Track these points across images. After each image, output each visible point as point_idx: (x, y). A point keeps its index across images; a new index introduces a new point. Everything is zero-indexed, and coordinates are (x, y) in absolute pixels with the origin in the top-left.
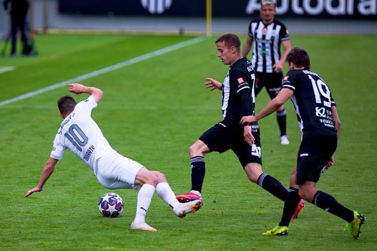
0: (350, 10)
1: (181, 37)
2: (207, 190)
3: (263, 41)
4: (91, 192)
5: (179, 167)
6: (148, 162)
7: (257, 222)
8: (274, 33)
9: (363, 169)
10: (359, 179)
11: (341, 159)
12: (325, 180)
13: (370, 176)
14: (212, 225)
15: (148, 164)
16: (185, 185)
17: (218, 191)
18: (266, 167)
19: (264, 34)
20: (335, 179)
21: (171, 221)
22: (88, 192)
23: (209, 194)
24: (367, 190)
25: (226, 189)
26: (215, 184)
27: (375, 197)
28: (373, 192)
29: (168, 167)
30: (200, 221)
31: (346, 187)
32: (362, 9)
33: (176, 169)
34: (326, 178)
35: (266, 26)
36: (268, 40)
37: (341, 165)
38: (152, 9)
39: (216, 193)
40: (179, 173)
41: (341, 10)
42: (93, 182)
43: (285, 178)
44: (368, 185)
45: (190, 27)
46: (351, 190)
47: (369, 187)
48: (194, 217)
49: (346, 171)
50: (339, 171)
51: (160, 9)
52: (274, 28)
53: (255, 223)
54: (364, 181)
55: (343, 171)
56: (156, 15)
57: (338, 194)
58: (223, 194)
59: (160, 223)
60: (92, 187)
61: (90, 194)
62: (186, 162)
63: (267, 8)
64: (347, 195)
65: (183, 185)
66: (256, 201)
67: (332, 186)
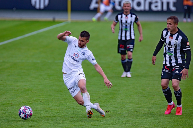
0: (147, 8)
1: (54, 22)
2: (69, 107)
3: (126, 24)
4: (4, 108)
5: (53, 94)
6: (35, 91)
7: (96, 125)
8: (132, 19)
9: (154, 96)
10: (152, 101)
11: (142, 90)
12: (133, 101)
13: (158, 99)
14: (71, 126)
15: (36, 92)
16: (56, 104)
17: (74, 108)
18: (101, 94)
19: (126, 20)
20: (139, 101)
21: (49, 124)
22: (2, 108)
23: (70, 109)
24: (156, 107)
25: (79, 106)
26: (73, 103)
27: (160, 111)
28: (160, 108)
29: (47, 94)
30: (64, 124)
31: (145, 105)
32: (153, 8)
33: (51, 95)
34: (134, 100)
35: (127, 16)
36: (129, 23)
37: (142, 93)
38: (37, 6)
39: (73, 109)
40: (53, 97)
41: (142, 8)
42: (5, 102)
43: (111, 101)
44: (156, 104)
45: (59, 17)
46: (148, 107)
47: (157, 106)
48: (61, 122)
49: (145, 96)
50: (141, 96)
51: (42, 7)
52: (131, 16)
53: (95, 125)
54: (154, 102)
55: (143, 96)
56: (40, 10)
57: (140, 109)
58: (78, 109)
59: (42, 125)
60: (4, 105)
61: (3, 109)
62: (57, 91)
63: (126, 5)
64: (145, 110)
65: (55, 104)
66: (96, 113)
67: (137, 105)
